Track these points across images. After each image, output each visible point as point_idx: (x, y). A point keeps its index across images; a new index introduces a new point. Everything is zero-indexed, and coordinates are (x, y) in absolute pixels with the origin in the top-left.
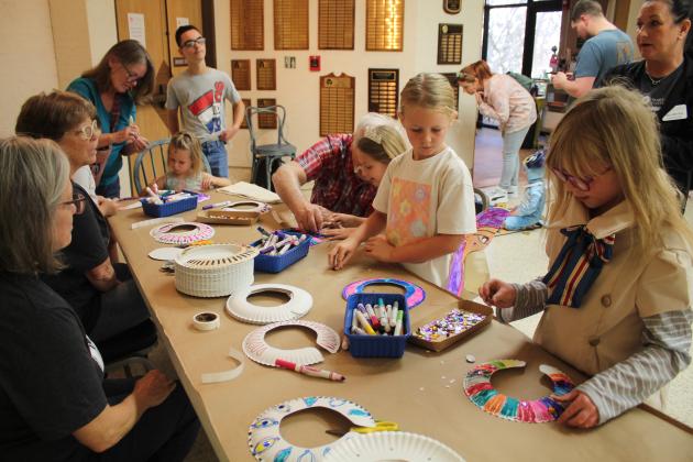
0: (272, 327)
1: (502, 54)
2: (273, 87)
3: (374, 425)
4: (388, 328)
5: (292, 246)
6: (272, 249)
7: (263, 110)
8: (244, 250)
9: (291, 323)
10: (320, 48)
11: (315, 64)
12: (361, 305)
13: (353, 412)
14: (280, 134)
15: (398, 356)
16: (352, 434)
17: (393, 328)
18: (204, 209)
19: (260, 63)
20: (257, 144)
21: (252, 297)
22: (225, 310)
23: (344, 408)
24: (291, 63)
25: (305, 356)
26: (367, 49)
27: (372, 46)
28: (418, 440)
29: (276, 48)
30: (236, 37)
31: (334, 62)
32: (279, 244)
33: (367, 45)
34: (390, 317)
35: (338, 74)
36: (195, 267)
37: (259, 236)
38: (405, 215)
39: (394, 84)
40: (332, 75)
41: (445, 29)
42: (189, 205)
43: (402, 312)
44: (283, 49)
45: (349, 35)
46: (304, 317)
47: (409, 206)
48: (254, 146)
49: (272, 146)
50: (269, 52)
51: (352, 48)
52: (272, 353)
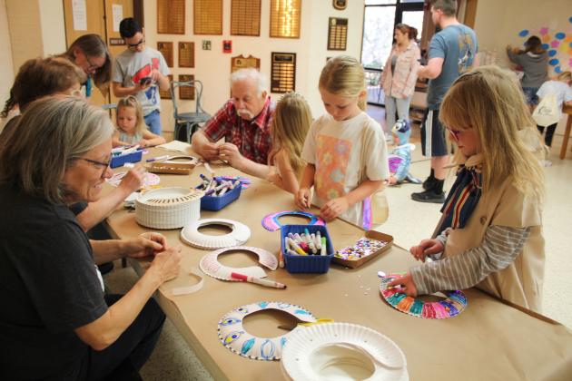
0: (222, 251)
1: (373, 45)
2: (191, 65)
3: (315, 321)
4: (315, 251)
5: (229, 190)
6: (213, 191)
7: (183, 84)
8: (193, 192)
9: (236, 248)
10: (232, 34)
11: (227, 47)
12: (291, 234)
13: (298, 312)
14: (198, 104)
15: (324, 272)
16: (299, 327)
17: (319, 251)
18: (148, 161)
19: (181, 45)
20: (179, 112)
21: (201, 228)
22: (181, 239)
23: (291, 310)
24: (207, 45)
25: (253, 272)
26: (271, 36)
27: (274, 34)
28: (350, 327)
29: (195, 33)
30: (161, 23)
31: (243, 46)
32: (218, 188)
33: (270, 33)
34: (316, 242)
35: (246, 56)
36: (154, 204)
37: (200, 181)
38: (327, 164)
39: (292, 65)
40: (241, 57)
41: (334, 22)
42: (135, 158)
43: (324, 238)
44: (201, 34)
45: (255, 24)
46: (245, 243)
47: (331, 157)
48: (176, 114)
49: (191, 114)
50: (189, 36)
51: (258, 35)
52: (226, 270)
